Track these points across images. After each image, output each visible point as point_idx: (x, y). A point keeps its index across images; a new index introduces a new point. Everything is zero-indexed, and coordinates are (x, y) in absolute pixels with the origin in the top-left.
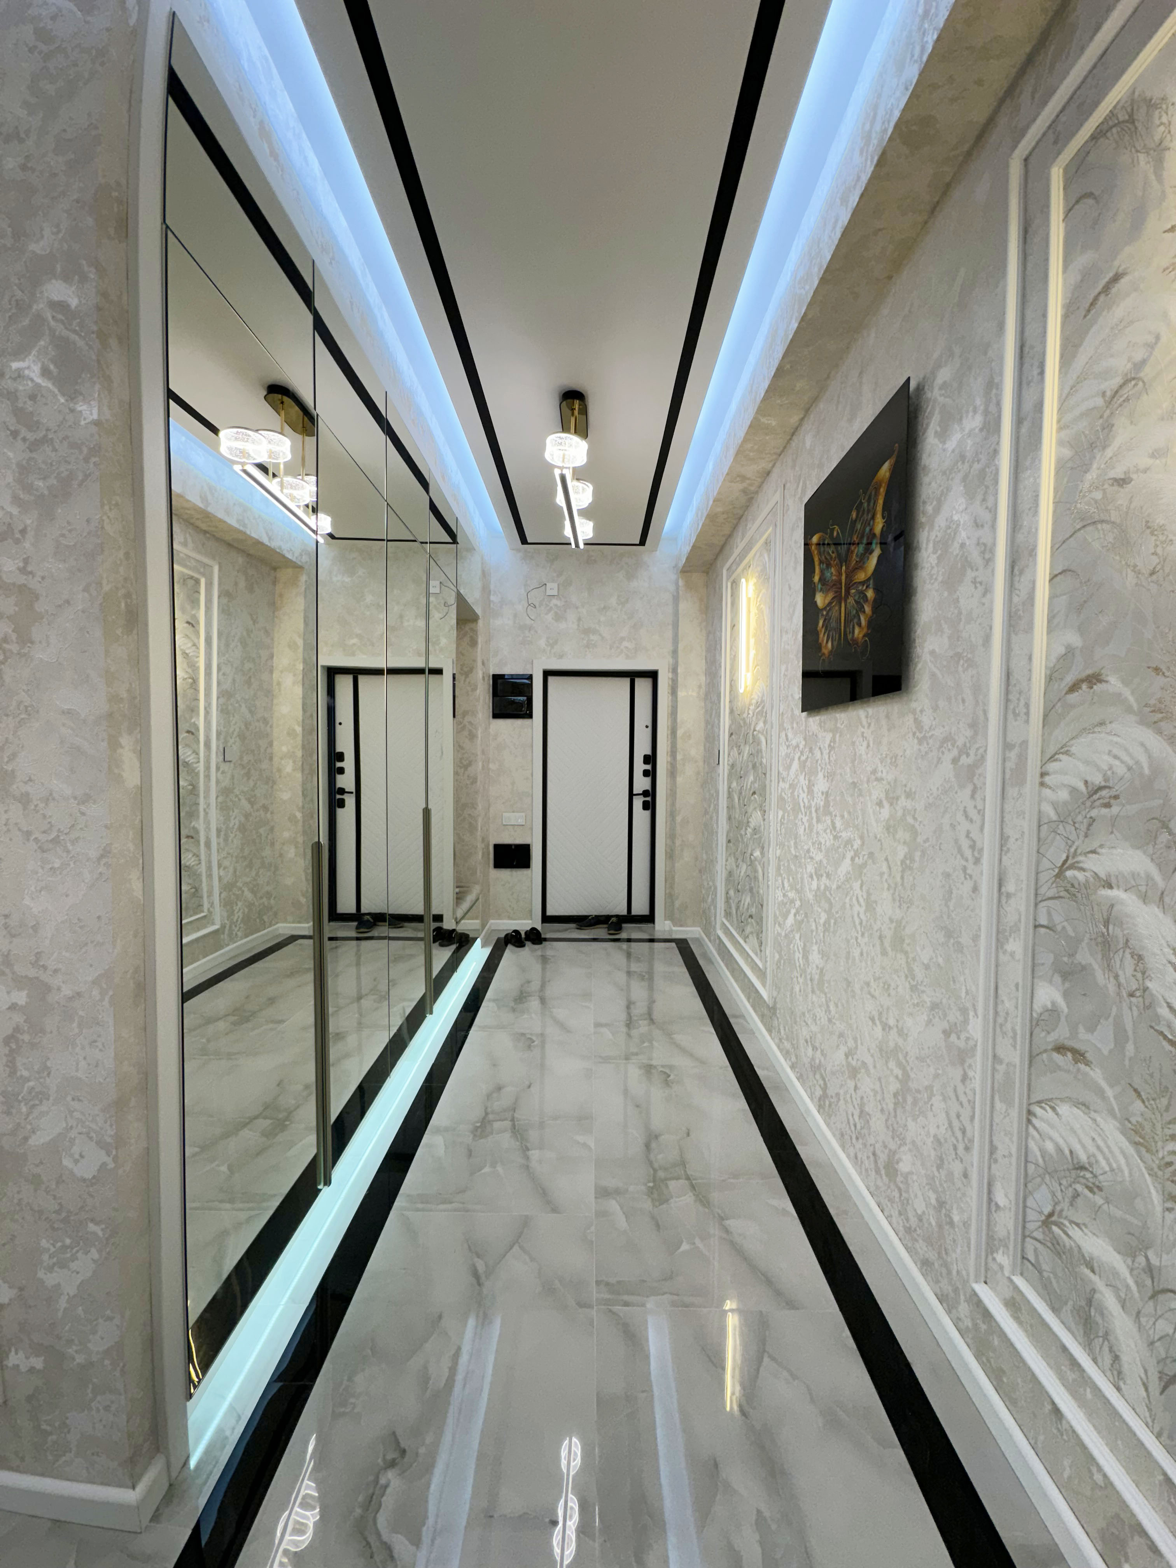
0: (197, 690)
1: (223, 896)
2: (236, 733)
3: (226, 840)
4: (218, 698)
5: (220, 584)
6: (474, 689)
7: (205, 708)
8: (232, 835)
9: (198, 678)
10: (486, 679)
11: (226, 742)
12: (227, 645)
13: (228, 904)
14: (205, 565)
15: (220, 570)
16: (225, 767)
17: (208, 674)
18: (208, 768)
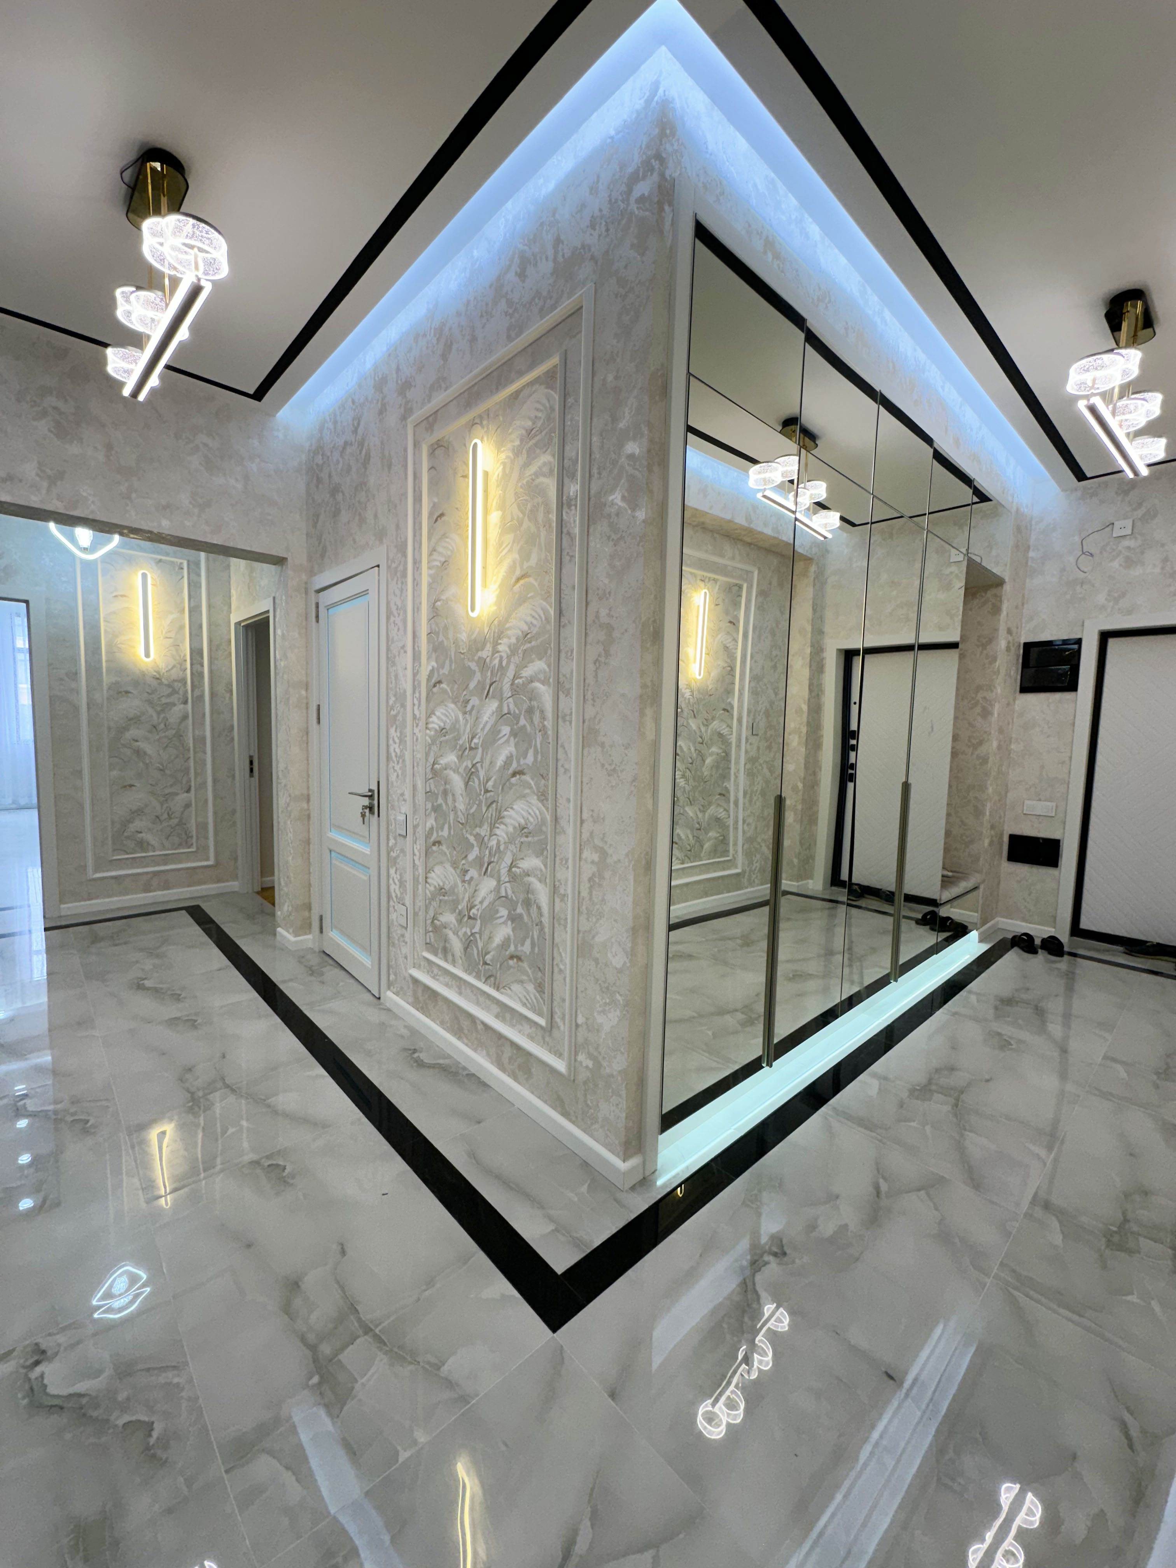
0: (734, 676)
1: (745, 847)
2: (763, 711)
3: (750, 801)
4: (750, 682)
5: (758, 585)
6: (995, 659)
7: (739, 691)
8: (755, 798)
9: (735, 666)
10: (1013, 649)
11: (754, 719)
12: (760, 637)
13: (748, 854)
14: (747, 572)
15: (759, 574)
16: (753, 739)
17: (743, 661)
18: (739, 740)
